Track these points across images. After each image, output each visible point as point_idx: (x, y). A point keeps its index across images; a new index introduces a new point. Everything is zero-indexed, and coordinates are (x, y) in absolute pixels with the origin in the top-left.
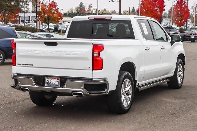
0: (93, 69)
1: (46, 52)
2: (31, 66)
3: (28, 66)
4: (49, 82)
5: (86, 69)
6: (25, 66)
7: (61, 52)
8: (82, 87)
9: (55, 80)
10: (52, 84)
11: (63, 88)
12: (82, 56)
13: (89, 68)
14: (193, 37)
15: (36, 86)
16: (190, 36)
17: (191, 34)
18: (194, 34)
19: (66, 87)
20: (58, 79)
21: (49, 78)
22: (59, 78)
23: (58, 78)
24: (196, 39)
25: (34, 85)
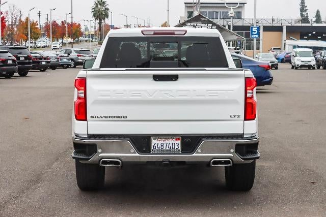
0: (246, 119)
1: (157, 92)
2: (123, 119)
3: (116, 119)
4: (160, 145)
5: (234, 118)
6: (108, 119)
7: (187, 92)
8: (232, 151)
9: (170, 142)
10: (165, 148)
11: (194, 155)
12: (227, 98)
13: (239, 117)
14: (44, 63)
15: (137, 155)
16: (39, 62)
17: (41, 58)
18: (45, 59)
19: (202, 153)
20: (176, 140)
21: (159, 138)
22: (181, 137)
23: (178, 137)
24: (48, 66)
25: (134, 153)
